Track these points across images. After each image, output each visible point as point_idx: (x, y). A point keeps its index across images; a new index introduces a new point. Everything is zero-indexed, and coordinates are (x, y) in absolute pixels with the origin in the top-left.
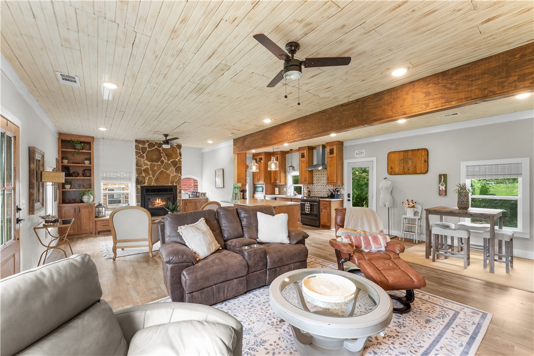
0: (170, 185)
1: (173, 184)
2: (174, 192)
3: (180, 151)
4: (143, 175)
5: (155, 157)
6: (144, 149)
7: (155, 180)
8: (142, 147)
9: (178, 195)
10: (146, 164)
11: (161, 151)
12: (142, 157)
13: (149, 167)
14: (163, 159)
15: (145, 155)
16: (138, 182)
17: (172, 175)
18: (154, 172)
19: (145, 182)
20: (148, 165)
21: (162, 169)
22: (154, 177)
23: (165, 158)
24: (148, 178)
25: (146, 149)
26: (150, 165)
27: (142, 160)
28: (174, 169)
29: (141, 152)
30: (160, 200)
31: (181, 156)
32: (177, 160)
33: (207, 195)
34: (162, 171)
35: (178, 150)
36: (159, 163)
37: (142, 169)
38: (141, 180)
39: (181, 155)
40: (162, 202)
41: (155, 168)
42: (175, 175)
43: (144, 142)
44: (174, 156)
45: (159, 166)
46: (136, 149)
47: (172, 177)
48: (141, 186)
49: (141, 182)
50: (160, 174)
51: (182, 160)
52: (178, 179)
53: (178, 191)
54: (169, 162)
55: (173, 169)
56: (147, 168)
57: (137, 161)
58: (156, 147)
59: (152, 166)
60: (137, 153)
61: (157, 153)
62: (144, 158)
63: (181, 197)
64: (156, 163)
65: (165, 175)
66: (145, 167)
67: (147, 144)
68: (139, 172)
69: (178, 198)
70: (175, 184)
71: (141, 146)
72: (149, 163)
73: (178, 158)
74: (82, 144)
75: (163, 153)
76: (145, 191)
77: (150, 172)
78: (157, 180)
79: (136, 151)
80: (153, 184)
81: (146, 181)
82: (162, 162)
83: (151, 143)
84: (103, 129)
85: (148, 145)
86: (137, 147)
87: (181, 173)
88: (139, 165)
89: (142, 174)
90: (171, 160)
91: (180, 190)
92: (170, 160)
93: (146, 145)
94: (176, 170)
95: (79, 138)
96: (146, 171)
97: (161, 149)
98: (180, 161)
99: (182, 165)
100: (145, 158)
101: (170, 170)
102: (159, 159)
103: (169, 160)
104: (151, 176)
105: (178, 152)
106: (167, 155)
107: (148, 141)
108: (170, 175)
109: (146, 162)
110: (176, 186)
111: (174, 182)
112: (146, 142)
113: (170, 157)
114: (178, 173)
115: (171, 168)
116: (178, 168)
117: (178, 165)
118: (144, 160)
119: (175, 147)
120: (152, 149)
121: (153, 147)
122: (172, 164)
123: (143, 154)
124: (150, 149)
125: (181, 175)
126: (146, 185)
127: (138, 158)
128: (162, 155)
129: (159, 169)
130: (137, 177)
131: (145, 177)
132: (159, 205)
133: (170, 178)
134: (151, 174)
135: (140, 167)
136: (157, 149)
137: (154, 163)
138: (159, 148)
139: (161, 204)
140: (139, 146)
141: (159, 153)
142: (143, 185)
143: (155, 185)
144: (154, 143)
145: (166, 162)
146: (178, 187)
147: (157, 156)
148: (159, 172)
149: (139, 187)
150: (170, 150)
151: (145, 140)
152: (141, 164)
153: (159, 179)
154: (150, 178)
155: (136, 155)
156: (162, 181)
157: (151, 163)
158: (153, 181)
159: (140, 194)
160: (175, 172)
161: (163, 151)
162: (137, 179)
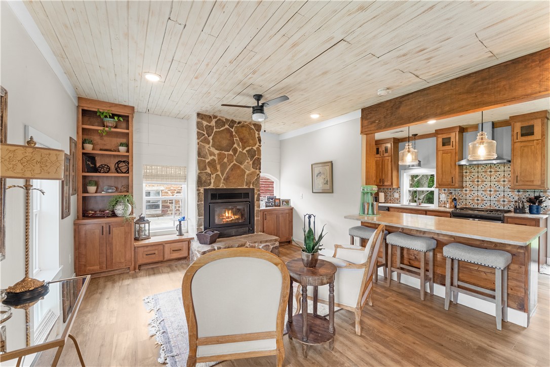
0: (245, 187)
1: (249, 186)
2: (250, 199)
3: (259, 134)
4: (208, 170)
5: (225, 143)
6: (209, 129)
7: (224, 180)
8: (207, 125)
9: (256, 203)
10: (212, 154)
11: (234, 133)
12: (207, 141)
13: (216, 158)
14: (235, 145)
15: (211, 138)
16: (200, 182)
17: (247, 172)
18: (224, 166)
19: (210, 183)
20: (214, 155)
22: (222, 175)
23: (238, 145)
24: (214, 175)
25: (211, 128)
26: (219, 155)
27: (207, 146)
28: (251, 163)
29: (205, 133)
30: (230, 212)
31: (260, 143)
32: (255, 148)
33: (292, 204)
35: (257, 132)
36: (231, 152)
37: (207, 161)
38: (204, 179)
39: (260, 140)
40: (234, 215)
41: (226, 160)
42: (253, 172)
43: (210, 117)
44: (251, 142)
45: (230, 157)
46: (198, 128)
47: (248, 175)
48: (204, 189)
49: (205, 182)
50: (232, 169)
51: (262, 148)
52: (256, 177)
53: (256, 196)
54: (245, 151)
55: (248, 162)
56: (214, 160)
57: (199, 149)
58: (227, 126)
59: (221, 157)
60: (199, 135)
61: (228, 136)
62: (209, 144)
63: (259, 207)
64: (226, 153)
65: (238, 171)
66: (210, 158)
67: (214, 121)
68: (201, 165)
69: (256, 209)
70: (251, 187)
71: (205, 123)
72: (216, 152)
73: (257, 146)
74: (116, 118)
75: (236, 137)
76: (209, 196)
77: (218, 167)
78: (227, 179)
79: (198, 132)
80: (222, 186)
81: (212, 181)
82: (235, 150)
83: (219, 120)
85: (216, 122)
86: (199, 125)
87: (260, 169)
88: (202, 154)
89: (206, 169)
90: (248, 148)
91: (259, 195)
92: (245, 148)
93: (213, 123)
94: (253, 164)
95: (110, 107)
96: (212, 164)
97: (233, 130)
98: (259, 150)
99: (261, 157)
100: (211, 143)
101: (246, 163)
102: (230, 146)
103: (244, 148)
104: (219, 173)
105: (257, 136)
106: (241, 140)
107: (215, 117)
108: (245, 172)
109: (213, 149)
110: (253, 189)
111: (250, 183)
112: (212, 117)
113: (245, 143)
114: (257, 169)
115: (247, 161)
116: (256, 161)
117: (257, 156)
118: (209, 147)
119: (253, 127)
120: (221, 129)
121: (222, 127)
122: (248, 154)
123: (209, 137)
124: (219, 130)
125: (260, 172)
126: (211, 187)
127: (201, 143)
128: (235, 139)
129: (230, 161)
130: (199, 173)
131: (211, 175)
132: (228, 220)
133: (246, 177)
134: (219, 170)
135: (204, 158)
136: (227, 129)
137: (223, 152)
138: (231, 129)
139: (231, 217)
140: (202, 124)
141: (230, 137)
142: (208, 188)
143: (225, 187)
144: (224, 120)
145: (240, 151)
146: (255, 191)
147: (227, 141)
148: (230, 166)
149: (202, 190)
150: (245, 133)
151: (211, 114)
152: (205, 153)
153: (231, 178)
154: (218, 175)
155: (198, 139)
156: (234, 181)
157: (219, 153)
158: (222, 181)
159: (203, 203)
160: (252, 167)
161: (236, 133)
162: (200, 178)
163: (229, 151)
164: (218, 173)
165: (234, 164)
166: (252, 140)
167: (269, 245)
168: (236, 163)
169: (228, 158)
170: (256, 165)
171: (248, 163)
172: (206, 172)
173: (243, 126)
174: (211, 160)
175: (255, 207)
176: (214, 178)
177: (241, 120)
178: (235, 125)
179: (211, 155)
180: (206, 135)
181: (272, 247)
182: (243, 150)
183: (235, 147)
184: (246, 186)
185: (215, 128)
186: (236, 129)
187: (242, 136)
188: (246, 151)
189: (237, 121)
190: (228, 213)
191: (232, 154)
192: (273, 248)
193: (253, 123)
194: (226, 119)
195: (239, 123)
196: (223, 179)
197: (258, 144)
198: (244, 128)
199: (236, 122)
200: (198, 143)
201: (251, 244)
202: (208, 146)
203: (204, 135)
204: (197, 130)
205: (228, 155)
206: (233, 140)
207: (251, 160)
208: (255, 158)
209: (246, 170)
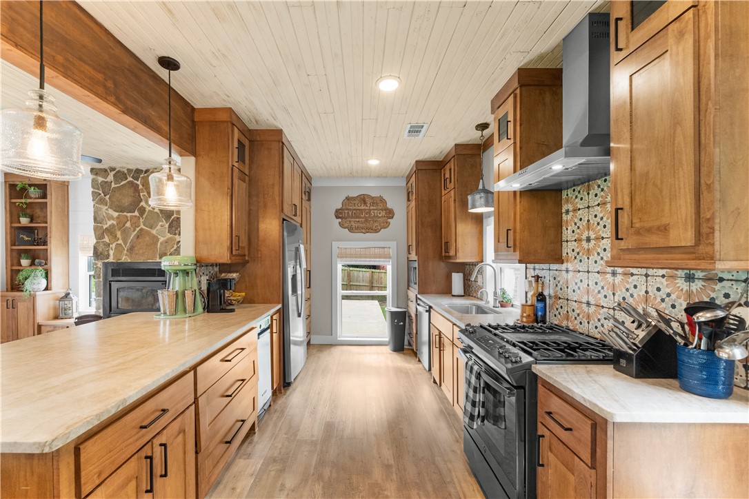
0: (158, 260)
4: (107, 239)
5: (126, 201)
6: (105, 186)
7: (127, 250)
8: (103, 182)
10: (111, 218)
11: (141, 187)
12: (103, 202)
13: (115, 223)
14: (143, 204)
16: (97, 254)
17: (162, 239)
18: (125, 233)
19: (109, 255)
20: (113, 219)
21: (142, 226)
22: (126, 244)
23: (147, 202)
24: (113, 246)
25: (109, 184)
26: (118, 218)
27: (104, 208)
28: (167, 225)
29: (101, 192)
36: (136, 213)
37: (105, 227)
38: (100, 250)
41: (128, 224)
42: (170, 239)
43: (106, 170)
45: (134, 220)
46: (93, 187)
47: (161, 243)
48: (103, 263)
49: (101, 254)
50: (138, 237)
52: (175, 247)
54: (156, 210)
55: (163, 224)
56: (113, 226)
57: (95, 212)
58: (130, 179)
59: (121, 223)
60: (95, 195)
61: (131, 191)
62: (106, 205)
64: (129, 214)
65: (147, 238)
66: (110, 223)
67: (111, 174)
68: (100, 233)
71: (100, 179)
72: (116, 214)
75: (143, 192)
76: (110, 272)
78: (131, 249)
79: (93, 192)
80: (125, 258)
81: (111, 253)
82: (142, 210)
83: (119, 171)
85: (114, 176)
86: (94, 184)
88: (98, 219)
89: (104, 237)
93: (111, 177)
94: (169, 227)
96: (110, 231)
97: (139, 183)
100: (108, 204)
101: (159, 227)
102: (135, 204)
104: (120, 242)
107: (112, 169)
108: (158, 240)
109: (111, 212)
111: (165, 254)
112: (108, 170)
114: (175, 234)
115: (160, 223)
116: (175, 223)
117: (175, 216)
118: (107, 209)
120: (122, 184)
121: (122, 181)
122: (161, 213)
123: (105, 196)
124: (118, 185)
126: (111, 259)
127: (97, 205)
128: (141, 194)
129: (135, 225)
130: (96, 244)
131: (109, 245)
133: (158, 246)
134: (120, 238)
135: (101, 223)
136: (131, 183)
137: (125, 214)
138: (136, 181)
140: (97, 181)
141: (134, 193)
142: (106, 261)
143: (129, 261)
144: (126, 172)
145: (149, 211)
147: (130, 199)
148: (136, 232)
149: (100, 264)
151: (106, 167)
152: (101, 217)
153: (136, 248)
154: (119, 245)
155: (93, 200)
156: (141, 251)
157: (119, 215)
158: (125, 252)
159: (101, 280)
160: (169, 232)
161: (143, 186)
162: (95, 248)
163: (134, 212)
164: (118, 242)
165: (141, 230)
168: (144, 227)
169: (131, 222)
170: (173, 229)
171: (161, 226)
172: (103, 242)
174: (110, 226)
176: (114, 249)
178: (141, 175)
179: (109, 220)
180: (102, 194)
182: (154, 208)
183: (143, 206)
184: (160, 258)
185: (113, 183)
186: (143, 181)
189: (144, 169)
191: (138, 215)
194: (127, 170)
195: (146, 171)
199: (142, 171)
200: (94, 205)
202: (107, 207)
203: (100, 194)
204: (92, 190)
205: (131, 217)
206: (139, 196)
207: (167, 223)
208: (172, 217)
209: (159, 237)
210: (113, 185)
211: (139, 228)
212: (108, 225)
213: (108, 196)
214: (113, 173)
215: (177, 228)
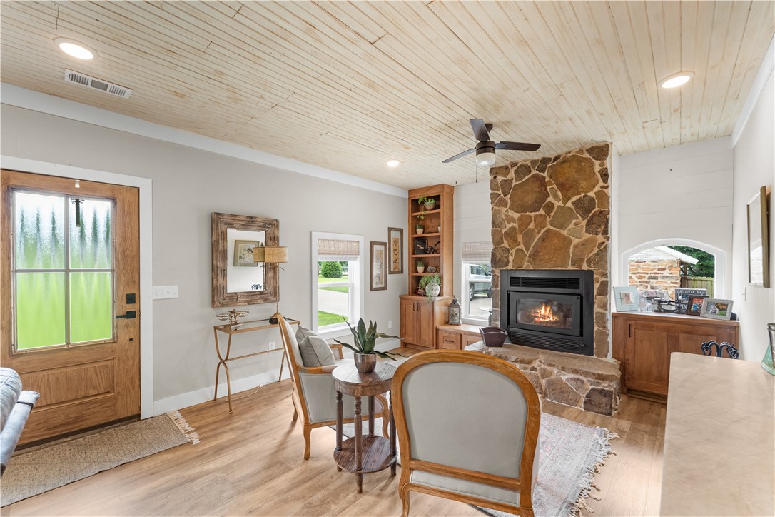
0: (570, 268)
1: (580, 266)
2: (582, 290)
3: (602, 165)
4: (506, 244)
5: (530, 199)
6: (505, 185)
7: (530, 256)
8: (503, 180)
9: (597, 299)
10: (510, 220)
11: (548, 179)
12: (502, 203)
13: (516, 225)
14: (551, 199)
16: (495, 261)
17: (576, 241)
18: (528, 236)
19: (508, 262)
20: (514, 221)
21: (549, 226)
22: (527, 249)
23: (556, 197)
25: (509, 182)
26: (519, 219)
27: (503, 210)
28: (584, 223)
29: (500, 193)
31: (605, 180)
32: (592, 194)
34: (548, 231)
35: (597, 163)
36: (542, 212)
37: (504, 231)
38: (499, 256)
39: (605, 175)
40: (553, 314)
41: (532, 226)
42: (588, 240)
43: (506, 167)
44: (583, 184)
45: (539, 220)
46: (492, 188)
47: (575, 247)
48: (501, 270)
49: (500, 260)
50: (543, 239)
51: (610, 190)
52: (596, 250)
53: (596, 286)
54: (569, 204)
55: (578, 222)
56: (513, 228)
57: (494, 216)
58: (534, 172)
59: (524, 223)
60: (493, 196)
61: (535, 186)
62: (506, 205)
63: (605, 306)
64: (533, 214)
65: (556, 241)
66: (509, 226)
67: (513, 170)
68: (497, 238)
69: (596, 309)
70: (585, 267)
71: (500, 179)
72: (517, 215)
73: (597, 189)
75: (551, 184)
76: (508, 281)
77: (520, 238)
78: (534, 255)
79: (491, 194)
80: (526, 265)
81: (511, 259)
82: (550, 207)
83: (521, 166)
84: (393, 164)
85: (516, 172)
86: (493, 184)
87: (606, 232)
88: (496, 223)
89: (502, 242)
90: (574, 199)
91: (604, 284)
92: (569, 198)
93: (512, 174)
94: (588, 224)
96: (511, 235)
97: (545, 174)
98: (604, 198)
99: (611, 208)
100: (509, 205)
101: (572, 226)
102: (541, 201)
103: (566, 199)
104: (521, 246)
105: (597, 168)
106: (562, 186)
107: (514, 165)
108: (570, 242)
109: (511, 213)
110: (590, 273)
111: (582, 260)
112: (510, 167)
113: (568, 190)
114: (597, 233)
115: (574, 221)
116: (597, 218)
117: (597, 209)
118: (507, 211)
119: (587, 155)
120: (524, 179)
121: (525, 175)
122: (576, 208)
123: (505, 196)
124: (520, 182)
125: (608, 239)
126: (510, 267)
127: (496, 208)
128: (548, 188)
129: (540, 226)
130: (493, 249)
131: (508, 250)
132: (543, 320)
133: (571, 250)
134: (522, 242)
135: (499, 227)
136: (536, 176)
137: (528, 213)
138: (542, 174)
139: (549, 317)
140: (496, 181)
141: (539, 187)
142: (505, 268)
143: (532, 268)
144: (529, 164)
145: (559, 206)
146: (595, 276)
147: (535, 196)
148: (540, 234)
149: (497, 272)
150: (570, 172)
151: (507, 163)
152: (501, 220)
153: (541, 254)
154: (519, 250)
155: (492, 202)
156: (547, 257)
157: (521, 216)
158: (527, 258)
159: (499, 289)
160: (587, 231)
161: (551, 177)
162: (493, 255)
163: (539, 210)
164: (519, 247)
166: (585, 180)
167: (583, 381)
168: (552, 228)
169: (535, 222)
170: (594, 226)
171: (576, 224)
172: (501, 247)
173: (564, 162)
174: (510, 229)
175: (595, 306)
176: (514, 255)
177: (559, 152)
178: (550, 165)
179: (509, 223)
180: (502, 195)
181: (591, 387)
182: (565, 202)
183: (550, 202)
184: (573, 265)
185: (514, 180)
186: (551, 171)
187: (562, 180)
188: (572, 203)
189: (553, 157)
190: (546, 310)
191: (544, 213)
192: (592, 390)
193: (588, 147)
194: (531, 162)
195: (556, 159)
196: (528, 255)
197: (601, 183)
198: (567, 164)
199: (550, 159)
200: (493, 208)
201: (543, 366)
202: (506, 209)
203: (500, 195)
204: (490, 191)
205: (536, 216)
206: (546, 190)
207: (583, 219)
208: (593, 211)
209: (572, 238)
210: (514, 183)
211: (545, 229)
212: (507, 228)
213: (509, 196)
214: (515, 168)
215: (600, 226)
